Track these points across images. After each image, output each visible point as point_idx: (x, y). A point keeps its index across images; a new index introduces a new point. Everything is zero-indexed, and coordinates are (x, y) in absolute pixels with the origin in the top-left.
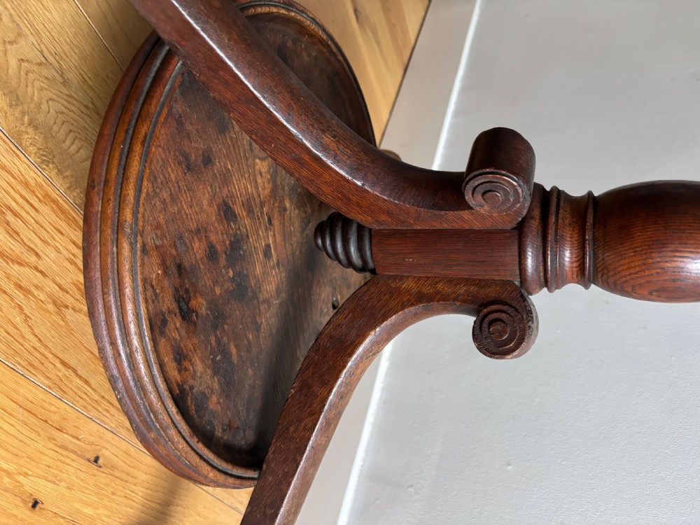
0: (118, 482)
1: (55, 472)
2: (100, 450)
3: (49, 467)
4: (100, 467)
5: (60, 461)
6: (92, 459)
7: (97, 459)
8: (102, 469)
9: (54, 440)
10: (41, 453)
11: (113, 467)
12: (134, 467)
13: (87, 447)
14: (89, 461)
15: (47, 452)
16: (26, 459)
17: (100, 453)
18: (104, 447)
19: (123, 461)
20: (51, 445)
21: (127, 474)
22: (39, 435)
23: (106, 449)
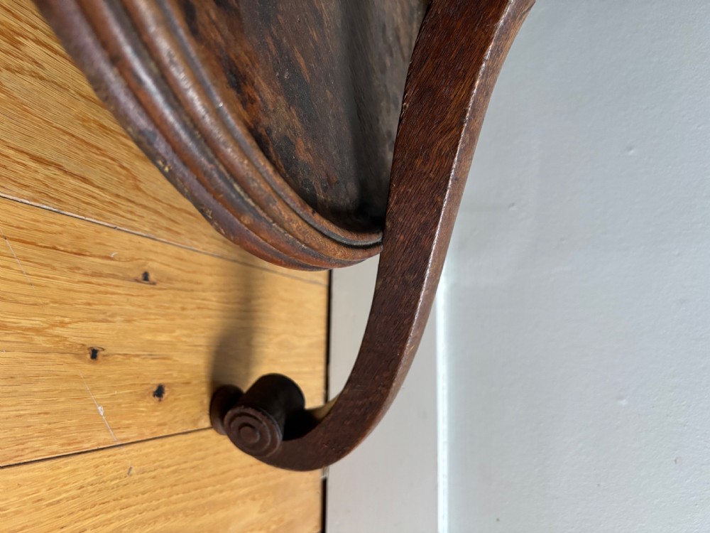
0: (183, 294)
1: (100, 307)
2: (145, 264)
3: (89, 304)
4: (154, 284)
5: (100, 292)
6: (140, 277)
7: (146, 277)
8: (157, 286)
9: (78, 268)
10: (70, 290)
11: (170, 279)
12: (194, 272)
13: (128, 265)
14: (137, 280)
15: (76, 286)
16: (51, 305)
17: (146, 268)
18: (148, 259)
19: (179, 269)
20: (78, 277)
21: (190, 282)
22: (54, 269)
23: (152, 260)
